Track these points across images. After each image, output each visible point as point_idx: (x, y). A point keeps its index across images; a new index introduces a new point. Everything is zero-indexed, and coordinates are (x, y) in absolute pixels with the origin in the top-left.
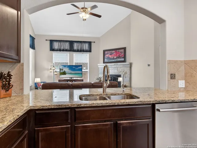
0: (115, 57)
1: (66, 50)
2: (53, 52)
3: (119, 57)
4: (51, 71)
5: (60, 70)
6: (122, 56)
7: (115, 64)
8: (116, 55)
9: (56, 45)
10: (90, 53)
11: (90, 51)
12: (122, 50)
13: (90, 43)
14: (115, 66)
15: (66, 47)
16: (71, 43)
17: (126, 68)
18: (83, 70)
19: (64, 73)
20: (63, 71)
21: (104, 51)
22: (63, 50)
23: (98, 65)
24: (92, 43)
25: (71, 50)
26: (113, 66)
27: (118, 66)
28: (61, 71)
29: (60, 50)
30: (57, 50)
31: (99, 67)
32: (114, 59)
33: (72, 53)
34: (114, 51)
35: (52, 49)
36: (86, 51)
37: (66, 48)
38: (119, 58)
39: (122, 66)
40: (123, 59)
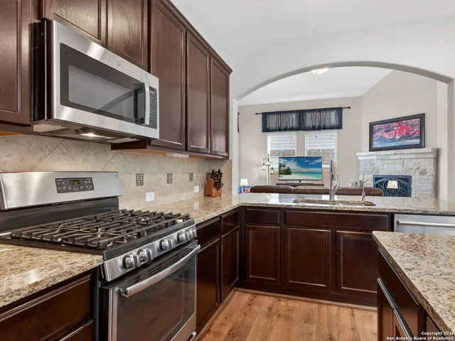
0: (398, 137)
1: (292, 129)
2: (268, 134)
3: (408, 137)
4: (264, 167)
5: (280, 166)
6: (414, 133)
7: (397, 151)
8: (399, 133)
9: (273, 122)
10: (340, 130)
11: (339, 127)
12: (414, 120)
13: (339, 110)
14: (398, 157)
15: (291, 123)
16: (301, 114)
17: (423, 160)
18: (323, 166)
19: (288, 172)
20: (286, 168)
21: (370, 124)
22: (286, 130)
23: (358, 154)
24: (344, 111)
25: (301, 127)
26: (391, 157)
27: (402, 157)
28: (282, 168)
29: (280, 130)
30: (274, 130)
31: (359, 158)
32: (394, 140)
33: (301, 133)
34: (394, 124)
35: (266, 129)
36: (332, 128)
37: (291, 126)
38: (406, 138)
39: (414, 156)
40: (417, 141)
